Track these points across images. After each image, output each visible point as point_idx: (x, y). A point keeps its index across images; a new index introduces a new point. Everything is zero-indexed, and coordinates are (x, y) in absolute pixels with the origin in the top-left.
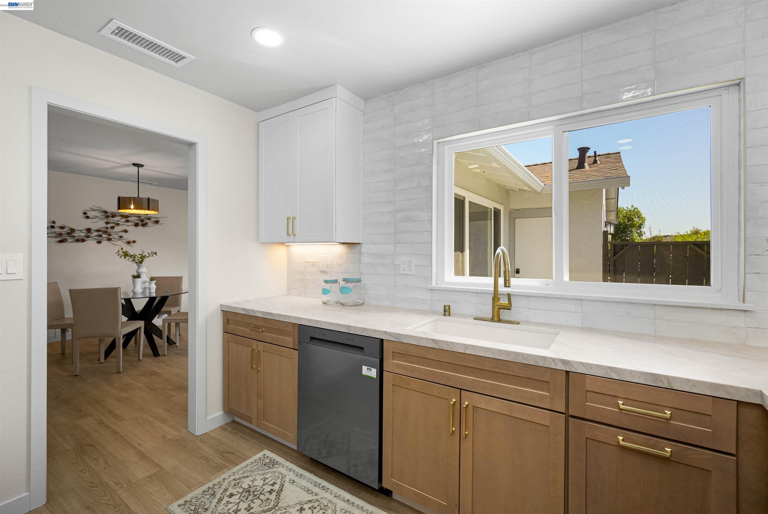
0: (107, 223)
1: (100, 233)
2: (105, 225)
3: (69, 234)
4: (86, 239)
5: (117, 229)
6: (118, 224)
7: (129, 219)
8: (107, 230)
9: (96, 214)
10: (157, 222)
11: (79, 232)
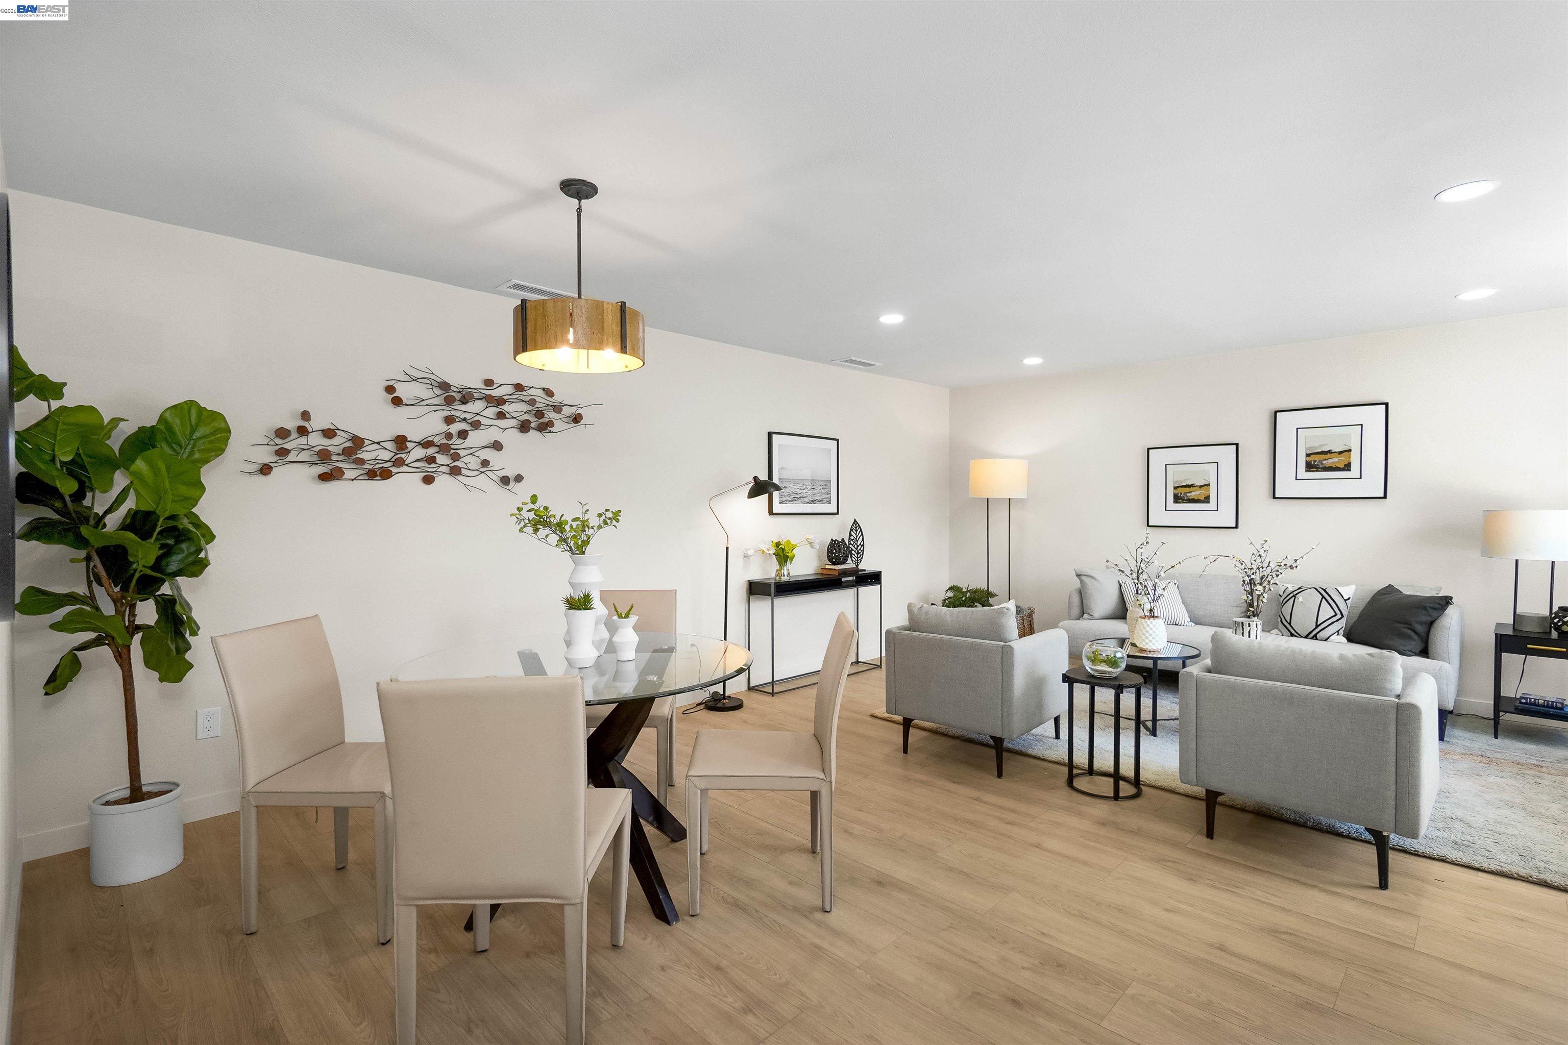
0: (449, 420)
1: (431, 451)
2: (444, 428)
3: (347, 453)
4: (394, 470)
5: (476, 438)
6: (476, 425)
7: (506, 408)
8: (450, 442)
9: (422, 391)
10: (578, 419)
11: (376, 446)
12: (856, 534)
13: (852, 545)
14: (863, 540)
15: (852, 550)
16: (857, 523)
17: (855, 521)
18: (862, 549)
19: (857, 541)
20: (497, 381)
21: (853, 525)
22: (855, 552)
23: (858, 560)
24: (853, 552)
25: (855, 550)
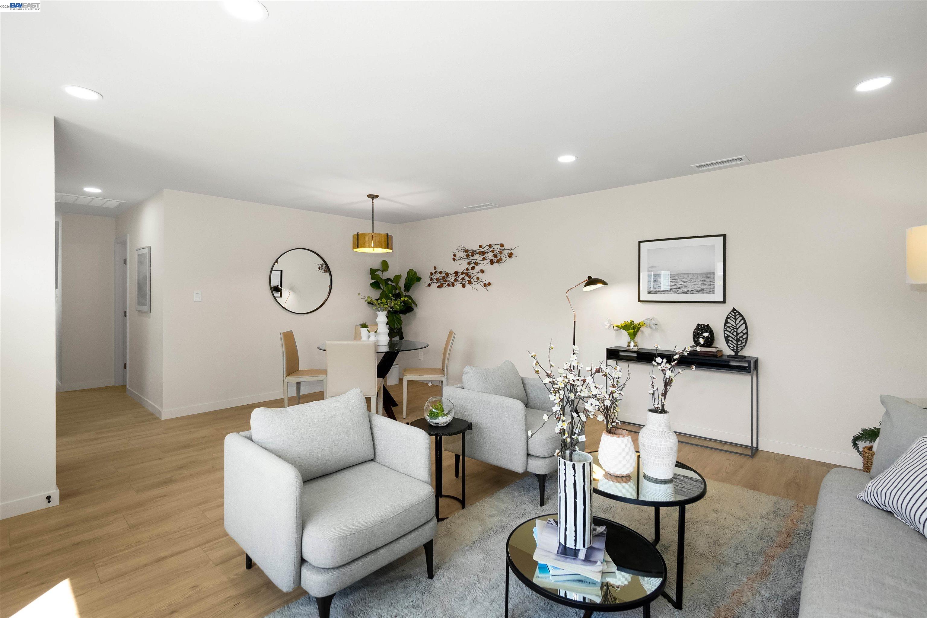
0: (469, 263)
1: (464, 276)
2: (468, 266)
3: (443, 278)
4: (455, 283)
6: (476, 264)
7: (486, 255)
8: (468, 272)
9: (461, 254)
10: (510, 255)
11: (451, 275)
12: (735, 322)
13: (730, 332)
14: (746, 328)
15: (728, 336)
16: (737, 311)
17: (734, 309)
18: (745, 336)
19: (737, 329)
20: (484, 245)
21: (730, 313)
22: (733, 339)
23: (737, 347)
24: (730, 338)
25: (733, 337)
